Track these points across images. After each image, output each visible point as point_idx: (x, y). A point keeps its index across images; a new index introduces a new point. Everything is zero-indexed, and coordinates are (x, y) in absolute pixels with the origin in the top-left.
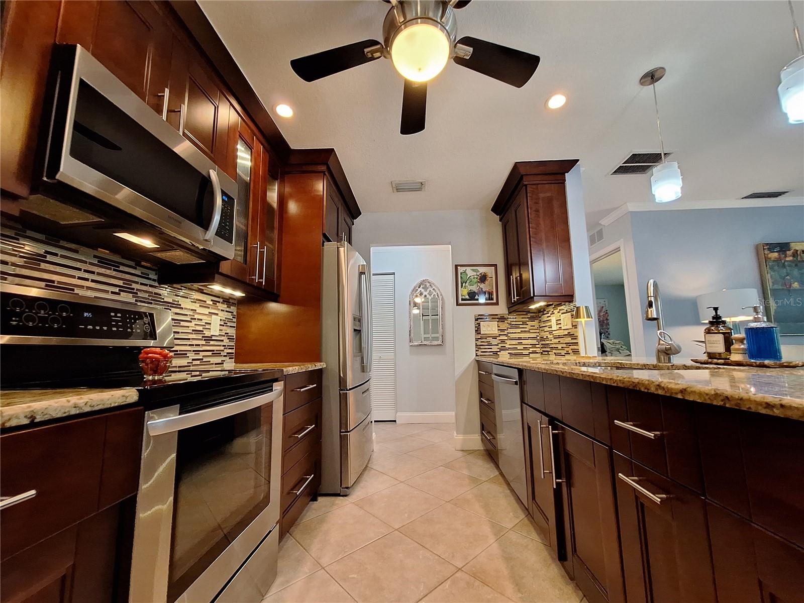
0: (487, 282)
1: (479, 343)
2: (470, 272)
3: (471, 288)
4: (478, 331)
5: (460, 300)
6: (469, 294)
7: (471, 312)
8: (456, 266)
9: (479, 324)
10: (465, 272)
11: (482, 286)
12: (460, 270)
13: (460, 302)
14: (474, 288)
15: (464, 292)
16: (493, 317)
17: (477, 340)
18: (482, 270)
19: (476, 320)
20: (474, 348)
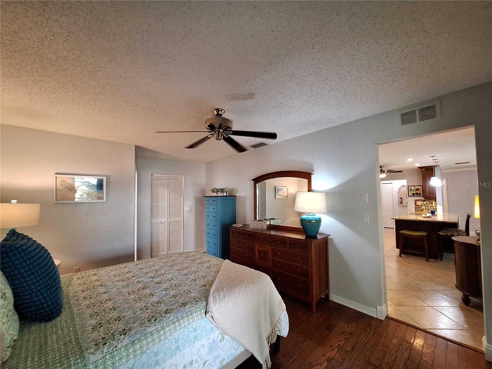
0: (419, 191)
1: (416, 207)
2: (413, 188)
3: (413, 192)
4: (416, 204)
5: (409, 195)
6: (413, 194)
7: (414, 199)
8: (408, 186)
9: (416, 202)
10: (411, 188)
11: (417, 192)
12: (409, 187)
13: (410, 196)
14: (414, 192)
15: (411, 193)
16: (421, 200)
17: (415, 206)
18: (417, 187)
19: (415, 201)
20: (415, 209)
